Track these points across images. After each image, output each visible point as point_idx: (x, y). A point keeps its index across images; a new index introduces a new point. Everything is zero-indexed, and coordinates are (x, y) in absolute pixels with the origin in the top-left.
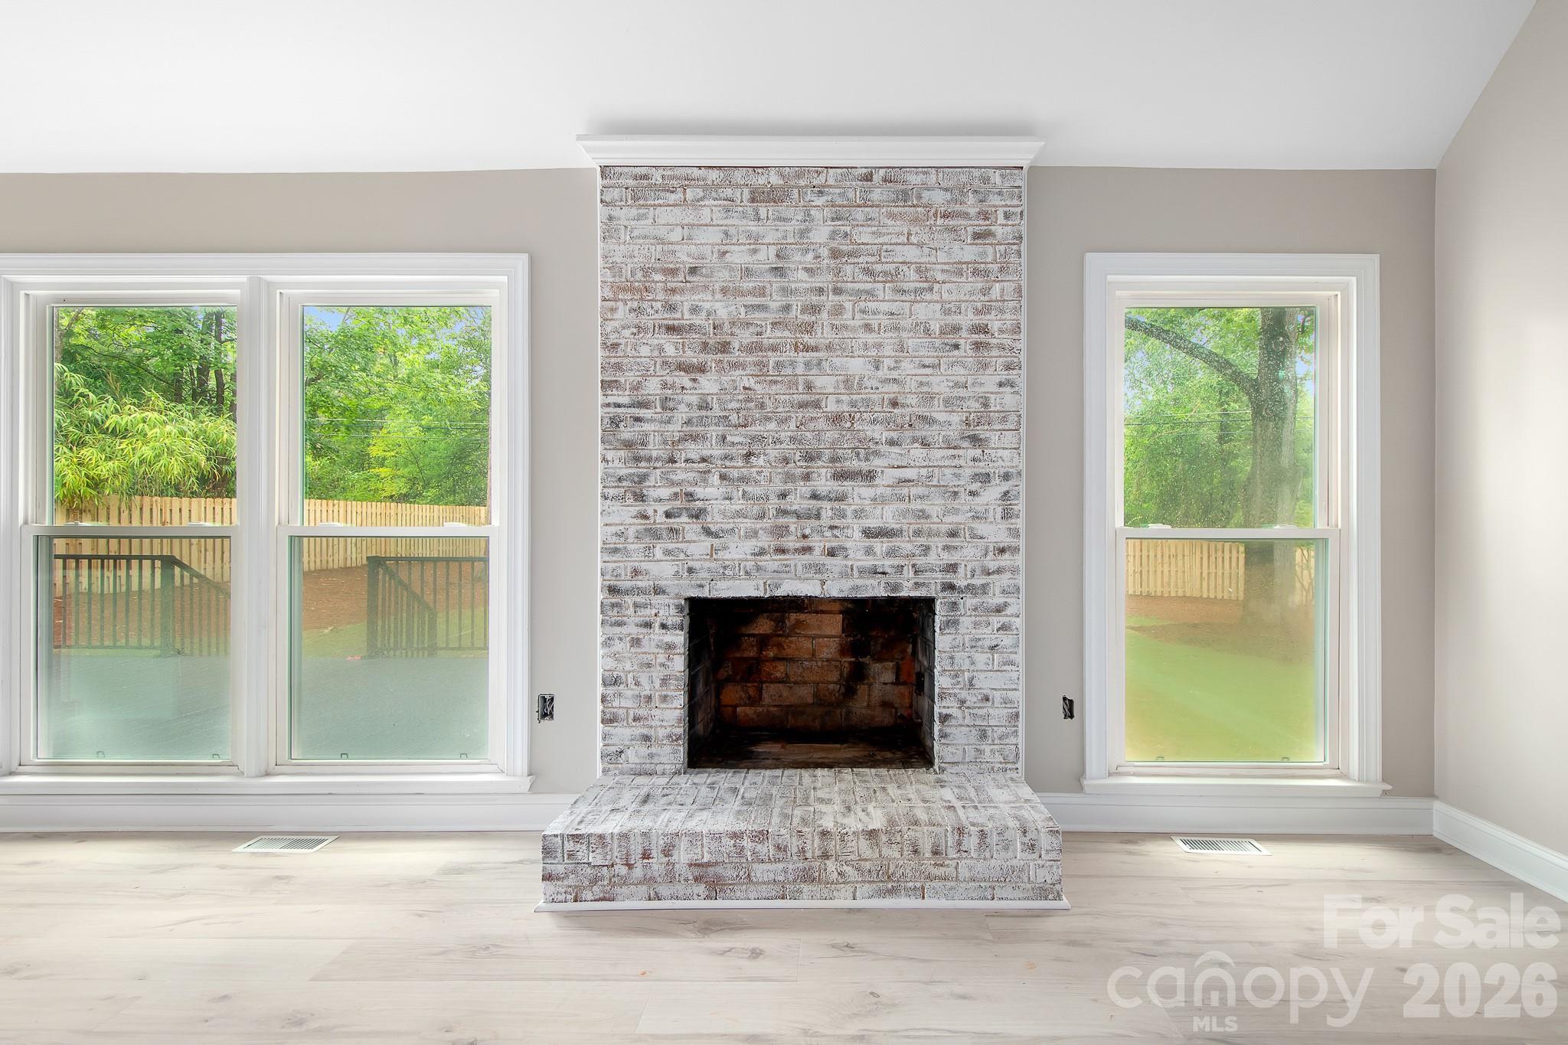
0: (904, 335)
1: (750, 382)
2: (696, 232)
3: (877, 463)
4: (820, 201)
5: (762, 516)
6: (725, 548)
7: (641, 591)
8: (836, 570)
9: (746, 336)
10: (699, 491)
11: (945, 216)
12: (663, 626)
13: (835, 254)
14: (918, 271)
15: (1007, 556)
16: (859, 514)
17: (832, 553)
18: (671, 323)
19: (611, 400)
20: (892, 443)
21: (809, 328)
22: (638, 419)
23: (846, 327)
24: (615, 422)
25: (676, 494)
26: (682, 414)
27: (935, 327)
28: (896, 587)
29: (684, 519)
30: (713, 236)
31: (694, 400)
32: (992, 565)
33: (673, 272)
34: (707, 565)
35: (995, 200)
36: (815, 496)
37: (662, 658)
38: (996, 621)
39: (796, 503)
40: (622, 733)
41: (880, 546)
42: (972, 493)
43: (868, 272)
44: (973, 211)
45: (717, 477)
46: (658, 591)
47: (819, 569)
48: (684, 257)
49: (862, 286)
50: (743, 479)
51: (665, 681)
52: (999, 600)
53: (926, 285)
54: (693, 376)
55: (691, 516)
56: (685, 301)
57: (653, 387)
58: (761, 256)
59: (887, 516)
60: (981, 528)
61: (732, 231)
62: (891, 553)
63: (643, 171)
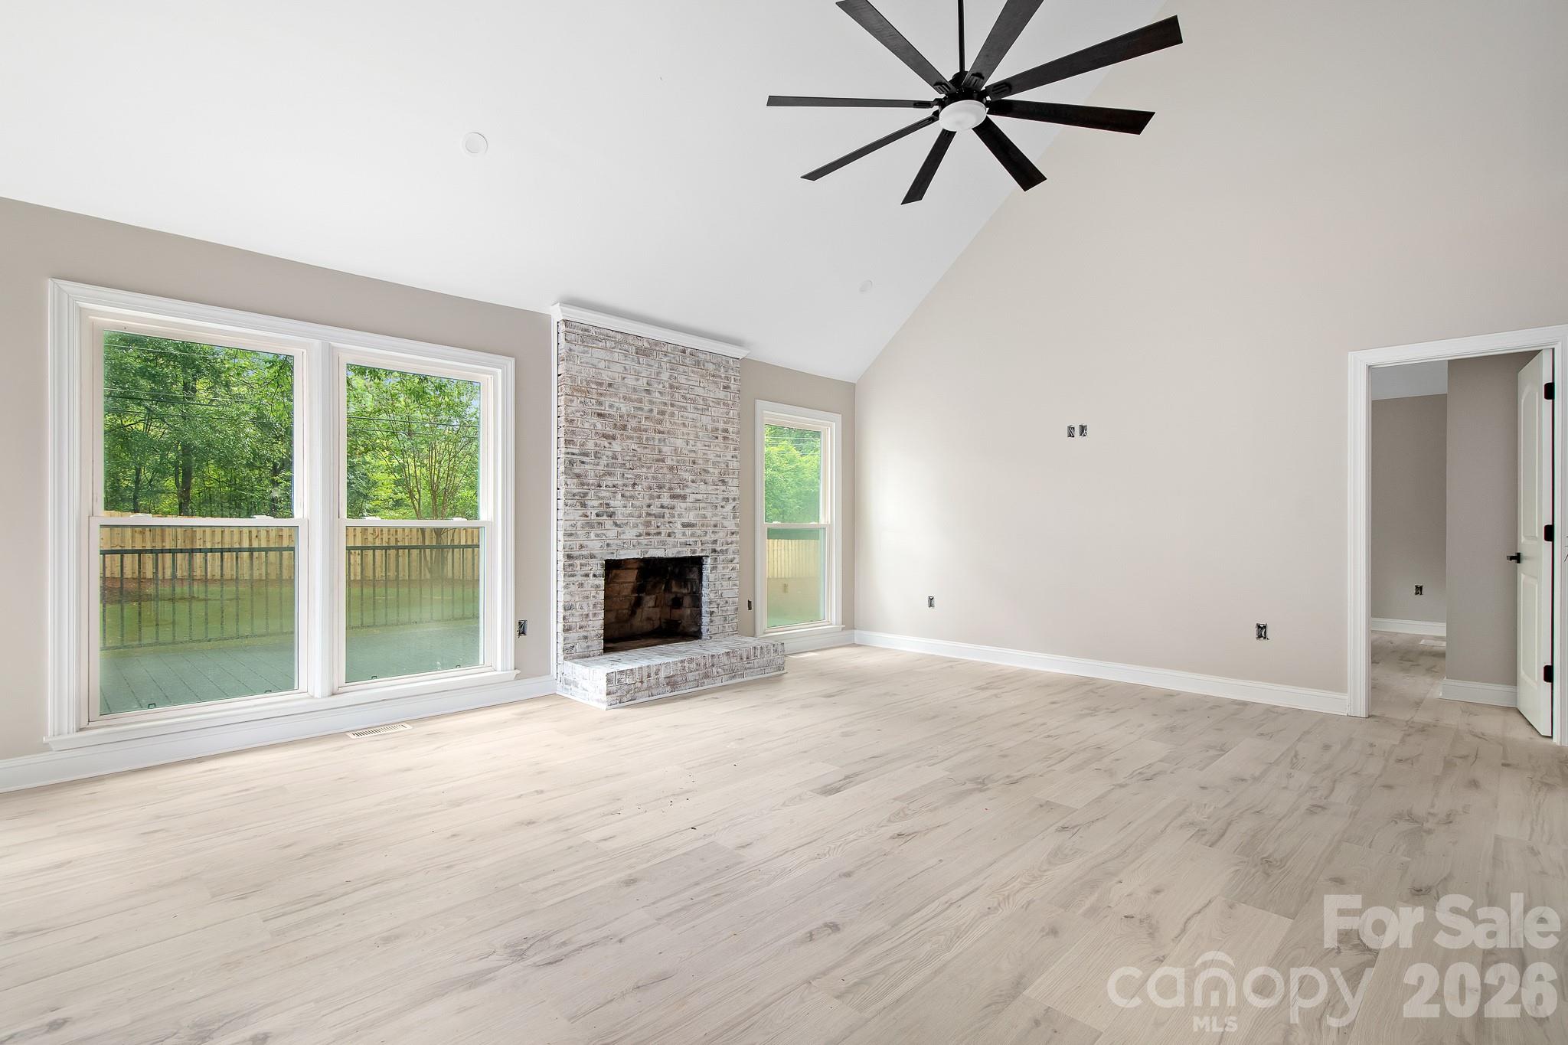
0: (698, 430)
1: (635, 447)
2: (611, 365)
3: (688, 491)
4: (665, 359)
5: (640, 516)
6: (624, 533)
7: (585, 557)
8: (671, 544)
9: (633, 423)
10: (612, 503)
11: (713, 376)
12: (595, 576)
13: (671, 386)
14: (703, 400)
15: (734, 536)
16: (680, 516)
17: (669, 536)
18: (600, 411)
19: (569, 450)
20: (693, 482)
21: (660, 422)
22: (583, 462)
23: (675, 423)
24: (571, 463)
25: (601, 504)
26: (604, 461)
27: (710, 428)
28: (694, 552)
29: (605, 517)
30: (619, 368)
31: (610, 454)
32: (729, 540)
33: (601, 384)
34: (616, 542)
35: (731, 372)
36: (662, 507)
37: (593, 594)
38: (731, 566)
39: (654, 510)
40: (574, 635)
41: (689, 531)
42: (722, 507)
43: (684, 397)
44: (723, 376)
45: (620, 495)
46: (592, 556)
47: (664, 543)
48: (606, 377)
49: (682, 404)
50: (632, 497)
51: (595, 606)
52: (731, 556)
53: (706, 407)
54: (609, 441)
55: (608, 516)
56: (607, 401)
57: (590, 445)
58: (640, 383)
59: (690, 517)
60: (726, 523)
61: (627, 367)
62: (693, 535)
63: (586, 327)
